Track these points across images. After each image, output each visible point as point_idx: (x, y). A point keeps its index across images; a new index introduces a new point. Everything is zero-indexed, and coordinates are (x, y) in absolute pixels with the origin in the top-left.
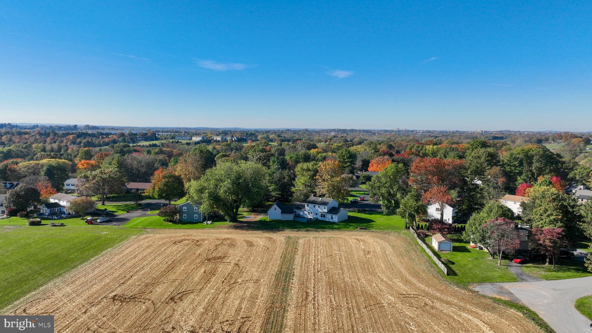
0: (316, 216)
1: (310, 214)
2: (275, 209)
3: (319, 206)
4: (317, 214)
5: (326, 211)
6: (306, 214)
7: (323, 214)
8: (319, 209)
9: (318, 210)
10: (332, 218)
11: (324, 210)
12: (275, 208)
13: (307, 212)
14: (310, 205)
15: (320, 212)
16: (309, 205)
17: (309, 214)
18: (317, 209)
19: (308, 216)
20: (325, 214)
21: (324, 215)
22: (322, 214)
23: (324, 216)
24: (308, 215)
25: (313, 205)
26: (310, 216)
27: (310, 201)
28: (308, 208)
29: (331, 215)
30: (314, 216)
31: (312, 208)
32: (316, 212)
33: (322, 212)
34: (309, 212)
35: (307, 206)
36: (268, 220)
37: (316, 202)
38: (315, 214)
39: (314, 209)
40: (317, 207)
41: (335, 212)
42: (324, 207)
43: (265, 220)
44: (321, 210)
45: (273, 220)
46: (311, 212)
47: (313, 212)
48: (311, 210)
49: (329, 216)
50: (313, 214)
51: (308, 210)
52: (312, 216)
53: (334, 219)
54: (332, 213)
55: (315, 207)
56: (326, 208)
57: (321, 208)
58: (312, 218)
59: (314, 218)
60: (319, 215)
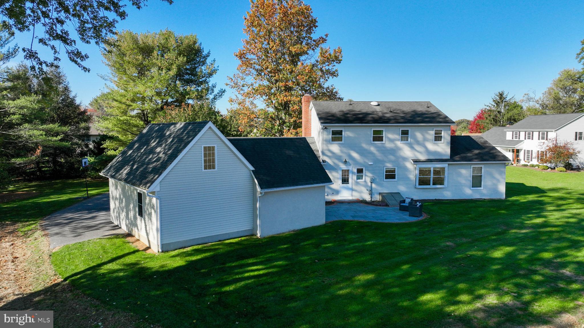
0: (389, 187)
1: (352, 178)
2: (209, 162)
3: (405, 133)
4: (390, 175)
5: (443, 148)
7: (432, 166)
8: (399, 144)
9: (394, 151)
10: (477, 182)
11: (431, 146)
13: (331, 169)
14: (348, 133)
15: (416, 161)
16: (345, 134)
17: (345, 181)
18: (388, 145)
19: (337, 192)
20: (439, 165)
21: (435, 172)
22: (421, 172)
23: (439, 177)
24: (338, 185)
25: (368, 131)
26: (352, 190)
27: (336, 113)
28: (335, 148)
29: (477, 164)
30: (374, 186)
31: (364, 146)
32: (389, 166)
33: (422, 158)
34: (343, 170)
35: (334, 139)
36: (152, 258)
37: (367, 114)
38: (385, 173)
39: (376, 147)
40: (391, 136)
41: (476, 152)
42: (436, 134)
43: (129, 259)
44: (416, 150)
45: (200, 247)
46: (355, 171)
47: (370, 168)
48: (355, 155)
49: (460, 175)
50: (370, 175)
51: (336, 162)
52: (364, 189)
53: (486, 182)
54: (476, 159)
55: (381, 139)
56: (443, 135)
57: (412, 141)
58: (368, 198)
59: (378, 198)
60: (408, 179)
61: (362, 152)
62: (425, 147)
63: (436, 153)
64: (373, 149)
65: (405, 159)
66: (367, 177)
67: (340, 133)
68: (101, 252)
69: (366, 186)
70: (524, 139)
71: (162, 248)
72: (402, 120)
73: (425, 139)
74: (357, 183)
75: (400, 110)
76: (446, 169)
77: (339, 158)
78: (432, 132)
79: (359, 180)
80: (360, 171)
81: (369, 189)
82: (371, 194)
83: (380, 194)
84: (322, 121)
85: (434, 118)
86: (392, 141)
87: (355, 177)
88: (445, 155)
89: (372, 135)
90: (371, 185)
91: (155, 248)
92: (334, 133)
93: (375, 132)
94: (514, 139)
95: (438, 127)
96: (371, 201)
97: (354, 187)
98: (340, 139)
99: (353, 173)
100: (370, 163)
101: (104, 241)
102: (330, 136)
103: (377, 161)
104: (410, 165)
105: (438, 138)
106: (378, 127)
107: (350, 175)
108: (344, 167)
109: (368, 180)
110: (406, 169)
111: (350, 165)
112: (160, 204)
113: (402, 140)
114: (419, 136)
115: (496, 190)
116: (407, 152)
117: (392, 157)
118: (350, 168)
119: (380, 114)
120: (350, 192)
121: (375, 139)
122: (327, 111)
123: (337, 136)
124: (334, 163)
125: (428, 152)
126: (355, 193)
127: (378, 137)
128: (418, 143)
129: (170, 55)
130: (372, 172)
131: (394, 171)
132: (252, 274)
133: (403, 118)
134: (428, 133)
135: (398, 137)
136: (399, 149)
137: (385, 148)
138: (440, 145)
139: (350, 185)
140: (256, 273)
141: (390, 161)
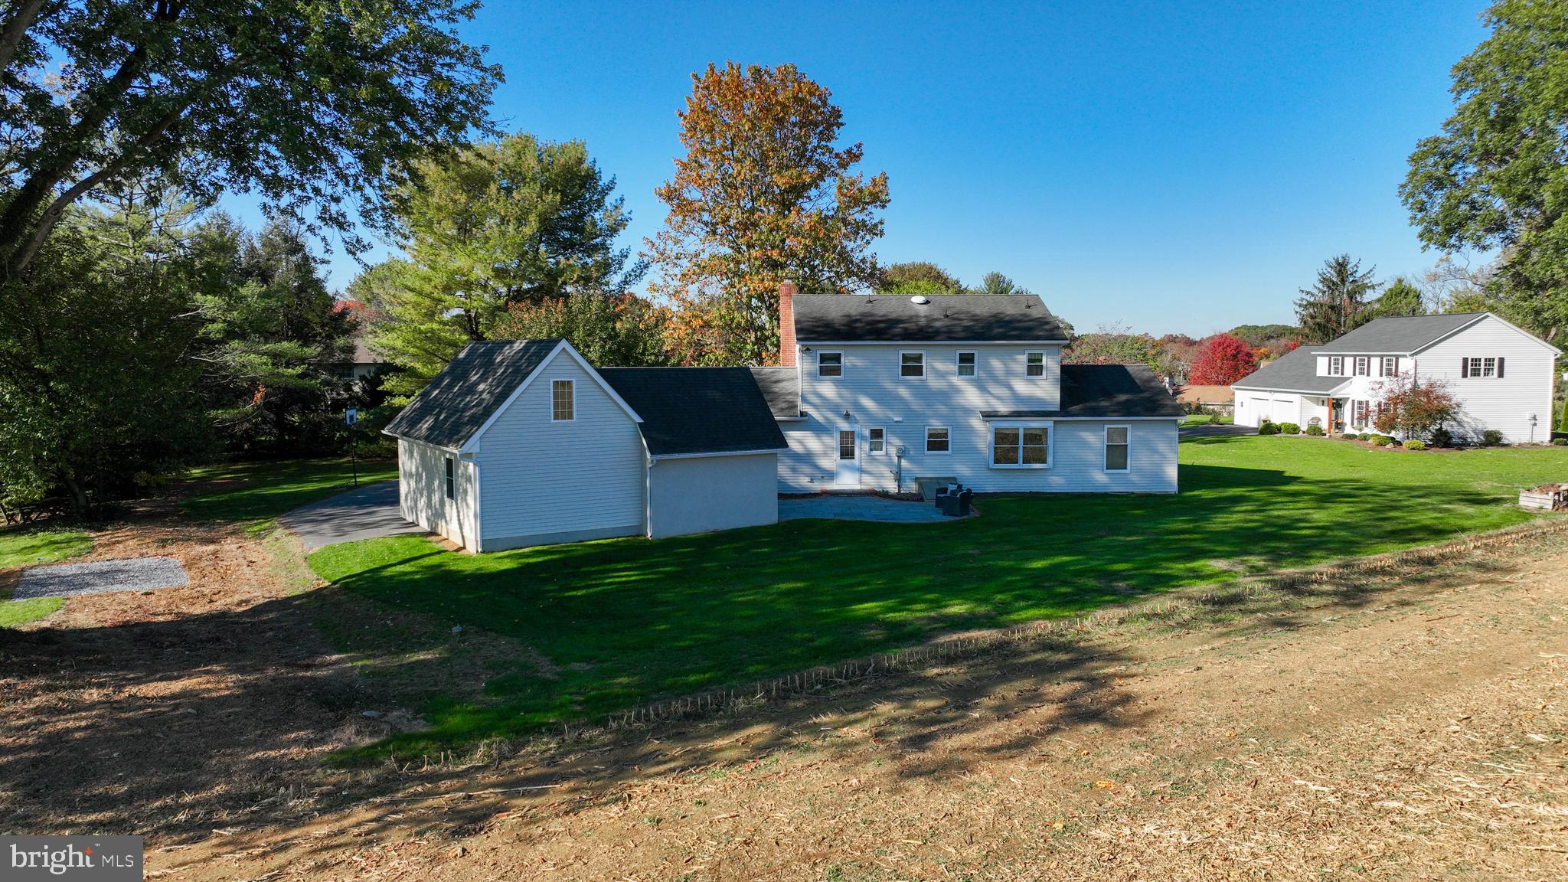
0: (934, 466)
1: (861, 449)
2: (563, 407)
3: (966, 359)
4: (938, 443)
5: (1047, 390)
6: (806, 458)
7: (1021, 426)
8: (958, 381)
9: (947, 396)
10: (1117, 456)
11: (1022, 387)
12: (563, 390)
13: (818, 429)
14: (852, 359)
15: (988, 416)
16: (846, 361)
17: (847, 453)
18: (934, 383)
19: (831, 475)
20: (1036, 424)
21: (1035, 438)
22: (1000, 437)
23: (1036, 447)
24: (831, 461)
25: (892, 355)
26: (861, 471)
27: (833, 320)
28: (828, 388)
29: (1115, 423)
30: (904, 463)
31: (888, 385)
32: (937, 424)
33: (1003, 408)
34: (842, 433)
35: (824, 372)
36: (468, 559)
37: (897, 321)
38: (927, 439)
39: (909, 386)
40: (940, 366)
41: (1123, 397)
42: (1030, 361)
43: (427, 561)
44: (989, 393)
45: (545, 548)
46: (867, 433)
47: (896, 428)
48: (868, 403)
49: (1084, 444)
50: (897, 442)
51: (831, 416)
52: (885, 471)
53: (1139, 460)
54: (1114, 411)
55: (918, 371)
56: (1044, 362)
57: (983, 375)
58: (892, 487)
59: (912, 487)
60: (974, 450)
61: (883, 398)
62: (1010, 387)
63: (1029, 399)
64: (903, 391)
65: (968, 411)
66: (892, 446)
67: (837, 358)
68: (386, 553)
69: (889, 464)
70: (1351, 375)
71: (483, 546)
72: (963, 334)
73: (1010, 373)
74: (872, 459)
75: (968, 312)
76: (1050, 432)
77: (835, 408)
78: (1023, 358)
79: (874, 453)
80: (877, 434)
81: (895, 470)
82: (899, 478)
83: (917, 479)
84: (800, 336)
85: (1030, 329)
86: (942, 375)
87: (866, 447)
88: (1050, 404)
89: (901, 364)
90: (899, 462)
91: (473, 547)
92: (824, 358)
93: (905, 358)
94: (1332, 375)
95: (1034, 347)
96: (899, 493)
97: (865, 466)
98: (836, 371)
99: (863, 438)
100: (896, 419)
101: (390, 541)
102: (817, 365)
103: (910, 414)
104: (977, 424)
105: (1035, 369)
106: (912, 349)
107: (857, 442)
108: (845, 426)
109: (893, 451)
110: (971, 431)
111: (857, 422)
112: (481, 473)
113: (960, 373)
114: (996, 364)
115: (1158, 475)
116: (972, 397)
117: (942, 409)
118: (857, 428)
119: (923, 322)
120: (857, 475)
121: (906, 371)
122: (818, 315)
123: (829, 367)
124: (826, 419)
125: (1016, 397)
126: (866, 478)
127: (912, 367)
128: (996, 380)
129: (525, 193)
130: (901, 436)
131: (945, 435)
132: (617, 580)
133: (967, 329)
134: (1015, 361)
135: (955, 368)
136: (957, 391)
137: (927, 387)
138: (1040, 383)
139: (856, 462)
140: (624, 579)
141: (939, 417)
